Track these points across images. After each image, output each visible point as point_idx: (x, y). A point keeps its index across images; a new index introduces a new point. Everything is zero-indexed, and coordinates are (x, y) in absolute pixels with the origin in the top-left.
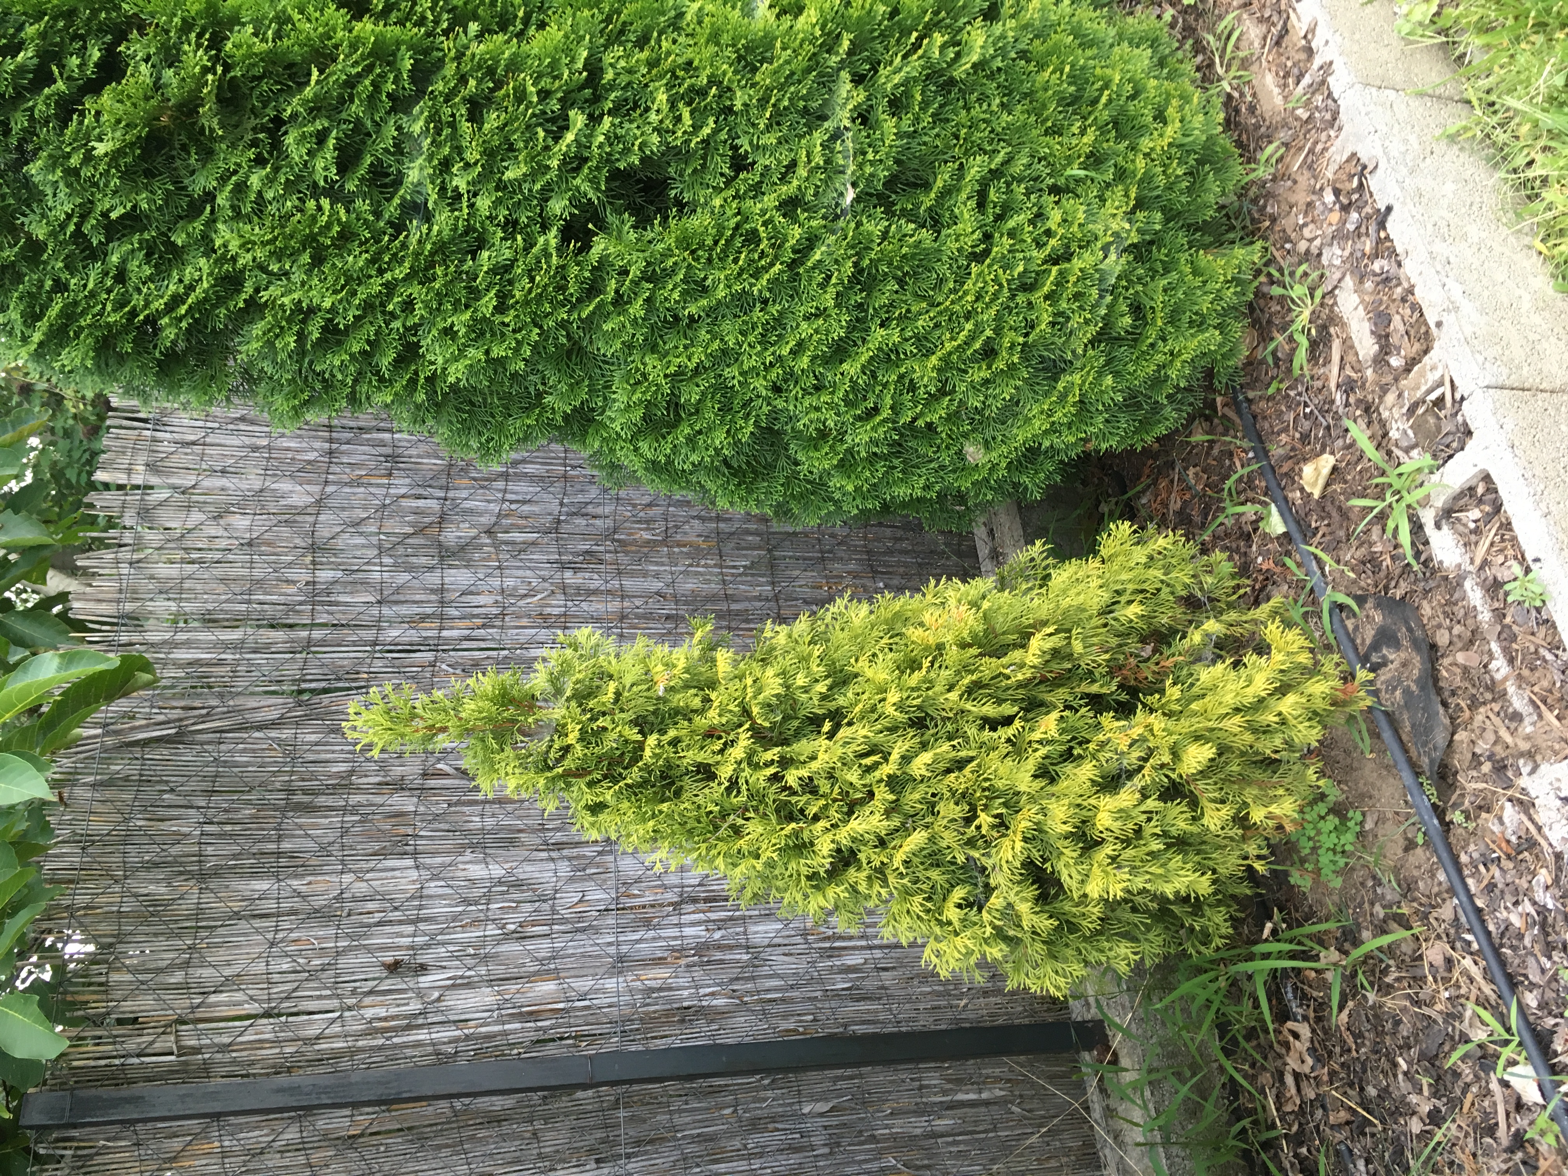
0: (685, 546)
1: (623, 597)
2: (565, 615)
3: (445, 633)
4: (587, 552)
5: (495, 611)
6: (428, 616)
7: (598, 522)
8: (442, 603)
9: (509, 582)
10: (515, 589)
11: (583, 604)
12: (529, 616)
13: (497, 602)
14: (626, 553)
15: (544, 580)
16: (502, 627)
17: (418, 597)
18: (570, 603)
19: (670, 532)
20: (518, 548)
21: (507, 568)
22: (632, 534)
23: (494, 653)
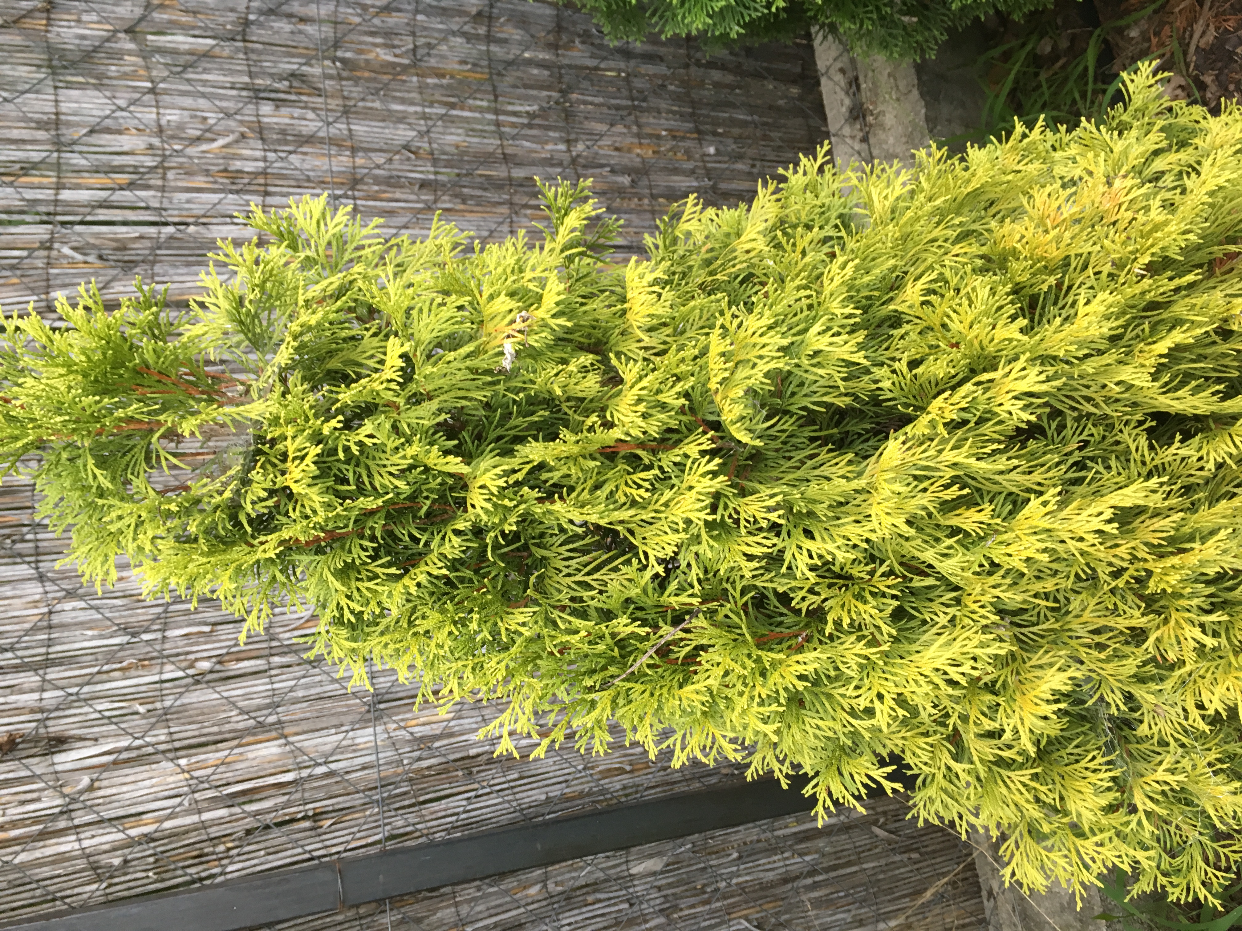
0: (443, 76)
1: (354, 150)
2: (264, 173)
3: (66, 195)
4: (293, 75)
5: (149, 162)
6: (35, 166)
7: (309, 29)
8: (59, 145)
9: (172, 116)
10: (181, 127)
11: (292, 157)
12: (207, 172)
13: (151, 147)
14: (357, 81)
15: (228, 115)
16: (162, 189)
17: (15, 134)
18: (271, 156)
19: (421, 52)
20: (182, 60)
21: (166, 92)
22: (361, 52)
23: (152, 231)
